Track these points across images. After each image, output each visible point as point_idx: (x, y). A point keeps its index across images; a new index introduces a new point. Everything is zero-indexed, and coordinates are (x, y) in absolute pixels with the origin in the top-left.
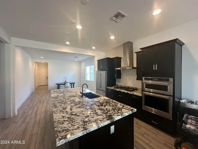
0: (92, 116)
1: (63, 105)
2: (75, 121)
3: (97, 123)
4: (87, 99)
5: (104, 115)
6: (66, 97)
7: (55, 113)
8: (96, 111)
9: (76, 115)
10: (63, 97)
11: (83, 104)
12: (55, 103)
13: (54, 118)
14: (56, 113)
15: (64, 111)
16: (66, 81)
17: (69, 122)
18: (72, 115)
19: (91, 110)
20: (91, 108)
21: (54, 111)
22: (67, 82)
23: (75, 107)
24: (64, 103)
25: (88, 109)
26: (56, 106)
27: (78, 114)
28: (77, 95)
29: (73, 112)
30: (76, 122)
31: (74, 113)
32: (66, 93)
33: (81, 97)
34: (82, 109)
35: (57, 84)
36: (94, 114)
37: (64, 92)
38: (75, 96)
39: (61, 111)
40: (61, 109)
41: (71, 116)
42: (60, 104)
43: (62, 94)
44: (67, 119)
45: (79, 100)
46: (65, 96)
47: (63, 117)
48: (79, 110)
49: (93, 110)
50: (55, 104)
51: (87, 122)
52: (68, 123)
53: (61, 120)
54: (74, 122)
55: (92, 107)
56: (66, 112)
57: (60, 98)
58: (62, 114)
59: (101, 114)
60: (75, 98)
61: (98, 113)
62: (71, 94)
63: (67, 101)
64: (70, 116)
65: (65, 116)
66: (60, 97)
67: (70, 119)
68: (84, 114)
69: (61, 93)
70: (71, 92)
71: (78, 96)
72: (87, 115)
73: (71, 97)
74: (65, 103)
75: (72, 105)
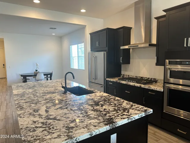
0: (82, 120)
1: (33, 105)
2: (53, 128)
3: (88, 130)
4: (73, 96)
5: (100, 118)
6: (37, 94)
7: (21, 117)
8: (87, 113)
9: (55, 119)
10: (33, 94)
11: (67, 103)
12: (19, 103)
13: (20, 123)
14: (23, 116)
15: (35, 114)
16: (36, 71)
17: (44, 129)
18: (49, 119)
19: (80, 112)
20: (80, 109)
21: (20, 115)
22: (39, 72)
23: (53, 108)
24: (35, 102)
25: (75, 110)
26: (23, 108)
27: (58, 118)
28: (57, 91)
29: (51, 115)
30: (55, 128)
31: (51, 117)
32: (37, 89)
33: (63, 93)
34: (65, 111)
35: (22, 76)
36: (84, 117)
37: (34, 86)
38: (54, 93)
39: (30, 114)
40: (31, 111)
41: (48, 121)
42: (28, 104)
43: (31, 90)
44: (40, 125)
45: (60, 98)
46: (37, 93)
47: (35, 122)
48: (60, 112)
49: (83, 111)
50: (20, 104)
51: (73, 128)
52: (43, 131)
53: (31, 126)
54: (52, 129)
55: (82, 107)
56: (39, 115)
57: (28, 96)
58: (32, 118)
59: (96, 117)
60: (54, 95)
61: (91, 116)
62: (45, 89)
63: (40, 99)
64: (45, 121)
65: (37, 121)
66: (28, 94)
67: (46, 125)
68: (68, 118)
69: (30, 88)
70: (46, 87)
71: (58, 92)
72: (72, 119)
73: (45, 93)
74: (36, 103)
75: (48, 105)
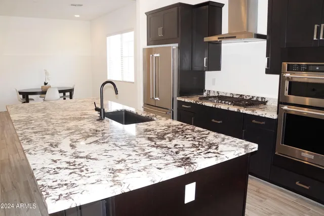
0: (135, 159)
1: (48, 137)
2: (87, 170)
3: (148, 173)
4: (115, 124)
5: (168, 157)
6: (52, 120)
7: (30, 154)
8: (144, 150)
9: (87, 157)
10: (46, 121)
11: (106, 135)
12: (24, 133)
13: (31, 162)
14: (33, 152)
15: (53, 149)
17: (73, 171)
18: (77, 157)
19: (132, 149)
20: (131, 145)
21: (28, 150)
23: (82, 142)
24: (50, 132)
25: (122, 146)
26: (31, 140)
27: (93, 156)
28: (85, 116)
29: (80, 152)
30: (90, 170)
31: (81, 155)
32: (50, 113)
33: (98, 120)
34: (105, 146)
35: (20, 93)
36: (139, 155)
37: (45, 109)
38: (80, 119)
39: (46, 150)
40: (46, 145)
41: (76, 160)
42: (39, 136)
43: (40, 115)
44: (66, 165)
45: (94, 127)
46: (51, 118)
47: (55, 161)
48: (95, 147)
49: (137, 148)
50: (26, 134)
51: (120, 171)
52: (71, 173)
53: (50, 166)
54: (85, 172)
55: (133, 142)
56: (61, 151)
57: (38, 123)
58: (49, 156)
59: (160, 155)
60: (82, 122)
61: (151, 154)
62: (65, 113)
63: (58, 129)
64: (72, 160)
65: (59, 160)
66: (36, 120)
67: (74, 165)
68: (111, 156)
69: (38, 111)
70: (66, 110)
71: (88, 118)
72: (118, 158)
73: (66, 120)
74: (53, 134)
75: (75, 137)
